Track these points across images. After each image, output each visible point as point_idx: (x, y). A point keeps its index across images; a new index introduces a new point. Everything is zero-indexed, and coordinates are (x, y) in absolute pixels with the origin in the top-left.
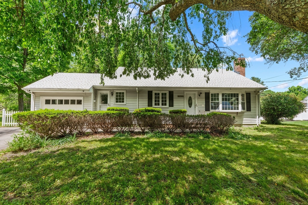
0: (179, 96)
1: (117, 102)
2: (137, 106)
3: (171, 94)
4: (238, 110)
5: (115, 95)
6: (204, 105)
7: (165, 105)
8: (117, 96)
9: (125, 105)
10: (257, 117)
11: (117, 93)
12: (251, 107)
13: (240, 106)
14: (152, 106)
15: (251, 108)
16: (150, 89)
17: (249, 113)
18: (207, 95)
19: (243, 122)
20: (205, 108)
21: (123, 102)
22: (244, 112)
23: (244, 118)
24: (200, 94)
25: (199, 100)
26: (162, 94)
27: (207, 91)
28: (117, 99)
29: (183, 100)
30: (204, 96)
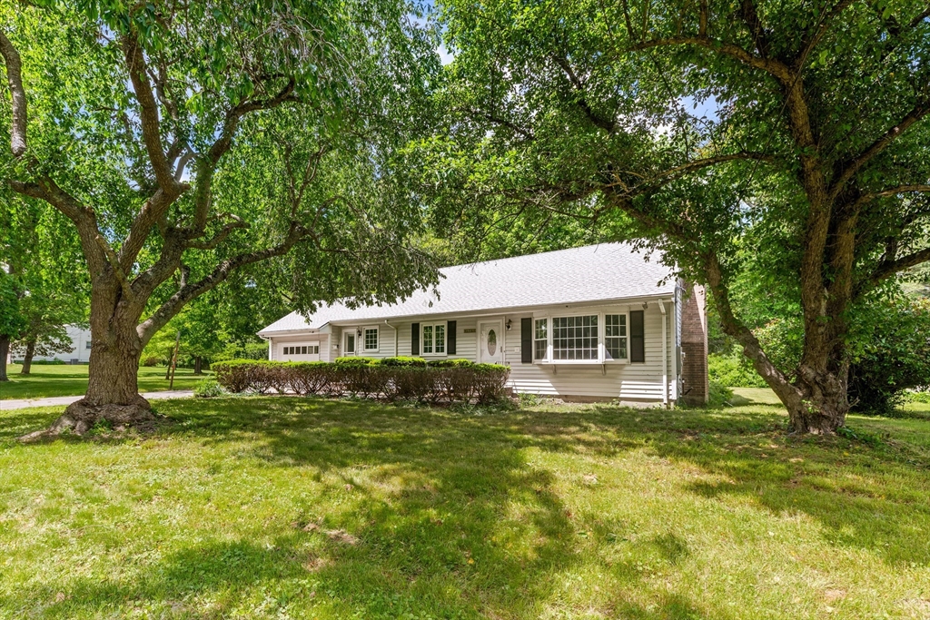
0: (466, 331)
1: (367, 347)
2: (395, 351)
3: (452, 326)
4: (597, 358)
5: (364, 334)
6: (518, 350)
7: (443, 351)
8: (367, 337)
9: (378, 352)
10: (665, 378)
11: (367, 331)
12: (646, 350)
13: (601, 348)
14: (418, 354)
15: (646, 355)
16: (415, 321)
17: (638, 366)
18: (526, 324)
19: (622, 391)
20: (520, 356)
21: (375, 347)
22: (624, 365)
23: (624, 382)
24: (509, 324)
25: (508, 337)
26: (438, 328)
27: (526, 314)
28: (367, 342)
29: (474, 338)
30: (520, 328)
